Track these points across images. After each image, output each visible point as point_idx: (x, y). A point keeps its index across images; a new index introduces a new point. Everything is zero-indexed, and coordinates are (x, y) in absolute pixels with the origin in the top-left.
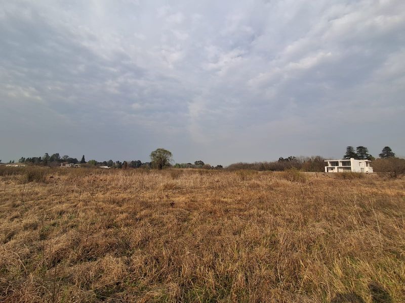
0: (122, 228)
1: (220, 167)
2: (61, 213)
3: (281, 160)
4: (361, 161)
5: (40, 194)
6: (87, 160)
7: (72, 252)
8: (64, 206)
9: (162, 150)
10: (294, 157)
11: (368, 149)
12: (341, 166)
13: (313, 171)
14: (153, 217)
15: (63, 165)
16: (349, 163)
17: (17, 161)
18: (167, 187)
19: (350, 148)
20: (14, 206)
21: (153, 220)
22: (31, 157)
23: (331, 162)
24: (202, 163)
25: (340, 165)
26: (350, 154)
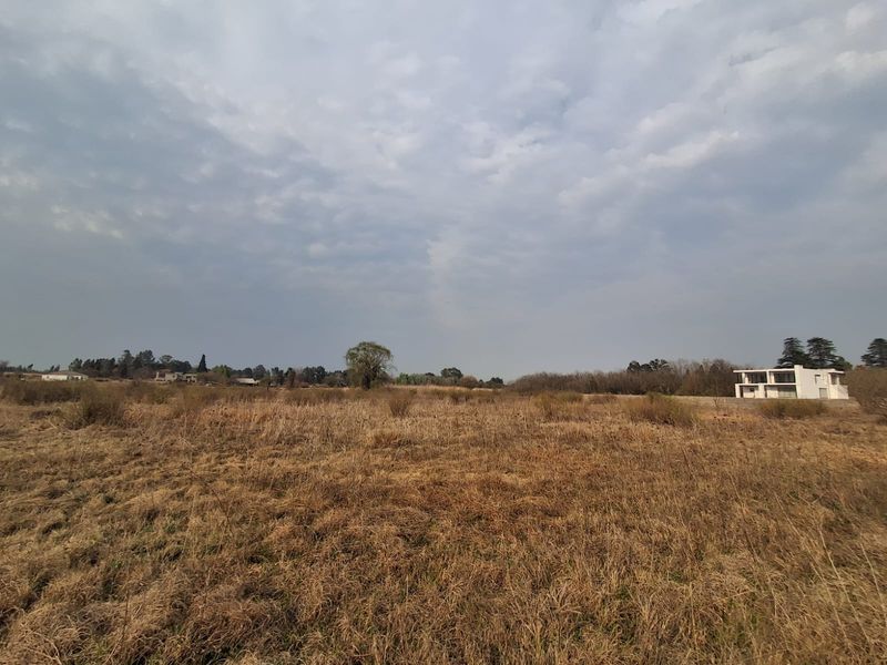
0: (281, 562)
1: (497, 382)
2: (151, 515)
3: (634, 367)
4: (818, 371)
5: (108, 460)
6: (209, 366)
7: (170, 639)
8: (157, 496)
9: (370, 345)
10: (664, 362)
11: (835, 344)
12: (773, 383)
13: (707, 395)
14: (351, 528)
15: (160, 376)
16: (791, 377)
17: (65, 367)
18: (380, 442)
19: (791, 344)
20: (54, 494)
21: (350, 537)
22: (94, 357)
23: (748, 374)
24: (457, 373)
25: (771, 380)
26: (794, 355)
